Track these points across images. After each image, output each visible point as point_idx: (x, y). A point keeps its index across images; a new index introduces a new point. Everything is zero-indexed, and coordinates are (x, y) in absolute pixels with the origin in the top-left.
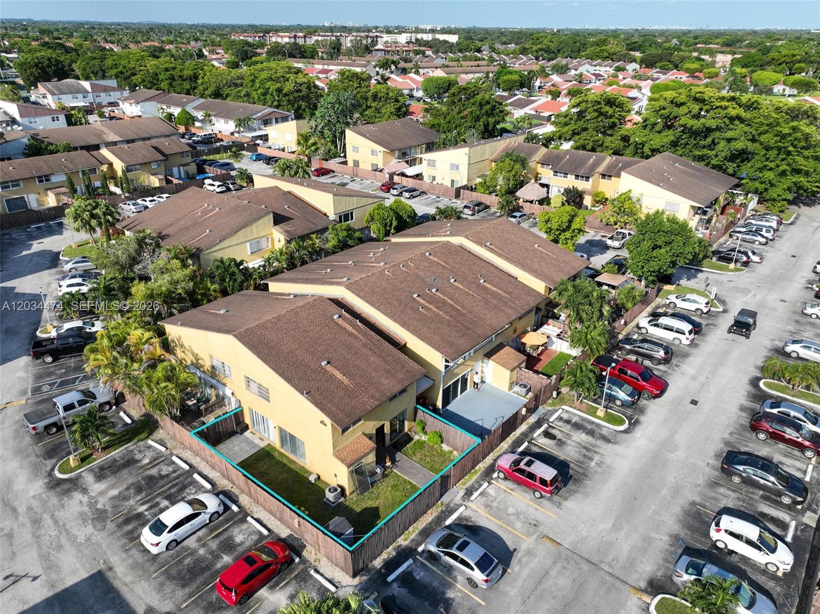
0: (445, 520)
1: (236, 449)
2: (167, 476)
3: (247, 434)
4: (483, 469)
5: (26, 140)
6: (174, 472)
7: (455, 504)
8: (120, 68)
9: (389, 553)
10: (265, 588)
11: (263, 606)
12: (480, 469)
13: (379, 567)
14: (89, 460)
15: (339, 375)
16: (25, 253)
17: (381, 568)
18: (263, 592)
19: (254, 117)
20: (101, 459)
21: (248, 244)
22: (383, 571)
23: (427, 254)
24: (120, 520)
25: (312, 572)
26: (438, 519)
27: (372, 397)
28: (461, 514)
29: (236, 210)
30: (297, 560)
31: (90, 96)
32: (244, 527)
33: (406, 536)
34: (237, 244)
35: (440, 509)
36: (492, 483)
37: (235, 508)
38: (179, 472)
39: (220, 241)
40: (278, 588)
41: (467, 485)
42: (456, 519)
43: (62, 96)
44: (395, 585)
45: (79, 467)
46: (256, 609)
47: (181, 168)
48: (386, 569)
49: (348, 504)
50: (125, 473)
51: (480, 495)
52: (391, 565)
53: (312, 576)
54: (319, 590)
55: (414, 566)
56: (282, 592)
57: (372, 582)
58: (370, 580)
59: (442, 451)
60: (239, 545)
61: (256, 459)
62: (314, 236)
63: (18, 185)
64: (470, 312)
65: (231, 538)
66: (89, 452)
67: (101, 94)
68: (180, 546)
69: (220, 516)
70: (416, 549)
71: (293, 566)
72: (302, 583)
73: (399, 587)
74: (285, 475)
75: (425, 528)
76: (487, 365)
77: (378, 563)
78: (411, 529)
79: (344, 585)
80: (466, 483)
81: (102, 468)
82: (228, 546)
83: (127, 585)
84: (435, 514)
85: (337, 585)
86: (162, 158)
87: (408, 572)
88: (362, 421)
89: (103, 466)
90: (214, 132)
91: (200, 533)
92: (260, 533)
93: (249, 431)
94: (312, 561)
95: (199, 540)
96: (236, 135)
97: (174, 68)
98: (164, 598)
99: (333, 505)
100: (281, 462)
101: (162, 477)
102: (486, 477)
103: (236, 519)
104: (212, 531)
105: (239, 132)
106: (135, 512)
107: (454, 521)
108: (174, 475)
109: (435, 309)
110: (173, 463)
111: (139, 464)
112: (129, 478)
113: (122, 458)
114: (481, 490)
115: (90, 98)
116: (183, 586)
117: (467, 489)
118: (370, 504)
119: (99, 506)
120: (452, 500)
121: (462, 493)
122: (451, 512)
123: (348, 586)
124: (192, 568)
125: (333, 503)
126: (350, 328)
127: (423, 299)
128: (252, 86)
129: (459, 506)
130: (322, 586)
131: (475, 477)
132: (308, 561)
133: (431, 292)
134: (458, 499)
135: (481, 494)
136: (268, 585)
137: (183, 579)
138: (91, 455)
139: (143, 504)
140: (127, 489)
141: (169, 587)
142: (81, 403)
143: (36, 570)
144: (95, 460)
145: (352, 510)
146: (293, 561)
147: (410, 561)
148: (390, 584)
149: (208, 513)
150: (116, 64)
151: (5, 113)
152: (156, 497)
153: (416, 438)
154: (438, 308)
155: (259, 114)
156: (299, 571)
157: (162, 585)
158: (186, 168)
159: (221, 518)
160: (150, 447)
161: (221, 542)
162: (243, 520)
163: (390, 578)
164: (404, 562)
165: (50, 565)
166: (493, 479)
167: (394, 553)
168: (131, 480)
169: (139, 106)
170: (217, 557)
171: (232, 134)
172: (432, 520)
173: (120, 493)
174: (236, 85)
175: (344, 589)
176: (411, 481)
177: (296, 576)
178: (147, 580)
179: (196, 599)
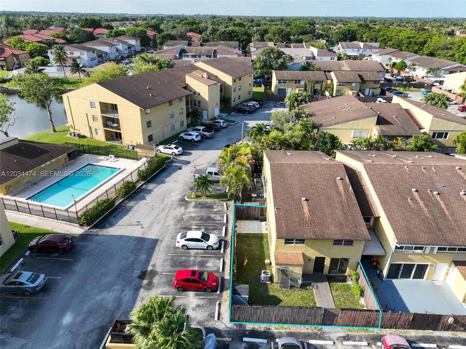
0: (312, 339)
1: (252, 227)
2: (216, 220)
3: (263, 223)
4: (375, 333)
5: (303, 64)
6: (220, 220)
7: (329, 337)
8: (385, 37)
9: (261, 327)
10: (194, 292)
11: (185, 299)
12: (372, 331)
13: (247, 329)
14: (199, 198)
15: (306, 209)
16: (267, 112)
17: (248, 330)
18: (191, 294)
19: (443, 69)
20: (203, 200)
21: (353, 131)
22: (247, 332)
23: (457, 168)
24: (184, 226)
25: (217, 303)
26: (308, 335)
27: (314, 232)
28: (326, 345)
29: (360, 110)
30: (218, 292)
31: (361, 50)
32: (217, 261)
33: (279, 328)
34: (345, 129)
35: (316, 331)
36: (371, 347)
37: (222, 250)
38: (220, 222)
39: (335, 124)
40: (198, 297)
41: (350, 333)
42: (319, 345)
43: (347, 50)
44: (244, 345)
45: (194, 198)
46: (181, 298)
47: (371, 90)
48: (249, 333)
49: (269, 287)
50: (204, 210)
51: (353, 345)
52: (254, 333)
53: (216, 304)
54: (211, 313)
55: (265, 345)
56: (198, 301)
57: (236, 333)
58: (236, 330)
59: (357, 301)
60: (207, 267)
61: (254, 237)
62: (399, 138)
63: (285, 83)
64: (456, 221)
65: (207, 262)
66: (202, 195)
67: (367, 50)
68: (188, 250)
69: (213, 249)
70: (276, 338)
71: (214, 293)
72: (208, 304)
73: (245, 347)
74: (258, 252)
75: (294, 333)
76: (453, 270)
77: (249, 326)
78: (286, 326)
79: (223, 321)
80: (351, 331)
81: (200, 204)
82: (202, 264)
83: (159, 251)
84: (309, 331)
85: (220, 318)
86: (360, 81)
87: (258, 345)
88: (304, 245)
89: (201, 203)
90: (413, 75)
91: (200, 251)
92: (219, 269)
93: (265, 222)
94: (224, 298)
95: (196, 253)
96: (425, 78)
97: (414, 37)
98: (162, 265)
99: (262, 282)
100: (263, 245)
101: (214, 220)
102: (372, 339)
103: (218, 256)
104: (204, 253)
105: (427, 77)
106: (190, 227)
107: (317, 345)
108: (218, 222)
109: (422, 205)
110: (223, 217)
111: (212, 210)
112: (203, 213)
113: (210, 204)
114: (357, 343)
115: (361, 52)
116: (172, 266)
117: (348, 335)
118: (280, 296)
119: (184, 217)
120: (330, 333)
121: (342, 334)
122: (320, 338)
123: (224, 323)
124: (182, 262)
125: (262, 281)
126: (341, 188)
127: (419, 195)
128: (457, 50)
129: (330, 339)
130: (214, 313)
131: (362, 333)
132: (222, 297)
133: (432, 194)
134: (334, 336)
135: (355, 346)
136: (196, 292)
137: (175, 263)
138: (202, 196)
139: (196, 225)
140: (198, 216)
141: (168, 263)
142: (216, 174)
143: (145, 226)
144: (201, 199)
145: (268, 291)
146: (216, 291)
147: (265, 341)
148: (242, 341)
149: (207, 244)
150: (384, 35)
151: (312, 53)
152: (202, 226)
153: (349, 283)
154: (426, 205)
155: (448, 67)
156: (214, 297)
157: (167, 260)
158: (374, 90)
159: (213, 251)
160: (223, 205)
161: (202, 261)
162: (219, 259)
163: (245, 339)
164: (261, 338)
165: (150, 227)
166: (375, 345)
167: (262, 330)
168: (203, 214)
169: (381, 57)
170: (194, 265)
171: (423, 78)
172: (304, 333)
173: (195, 216)
174: (447, 49)
175: (221, 323)
176: (317, 302)
177: (210, 299)
178: (165, 254)
179: (169, 275)
